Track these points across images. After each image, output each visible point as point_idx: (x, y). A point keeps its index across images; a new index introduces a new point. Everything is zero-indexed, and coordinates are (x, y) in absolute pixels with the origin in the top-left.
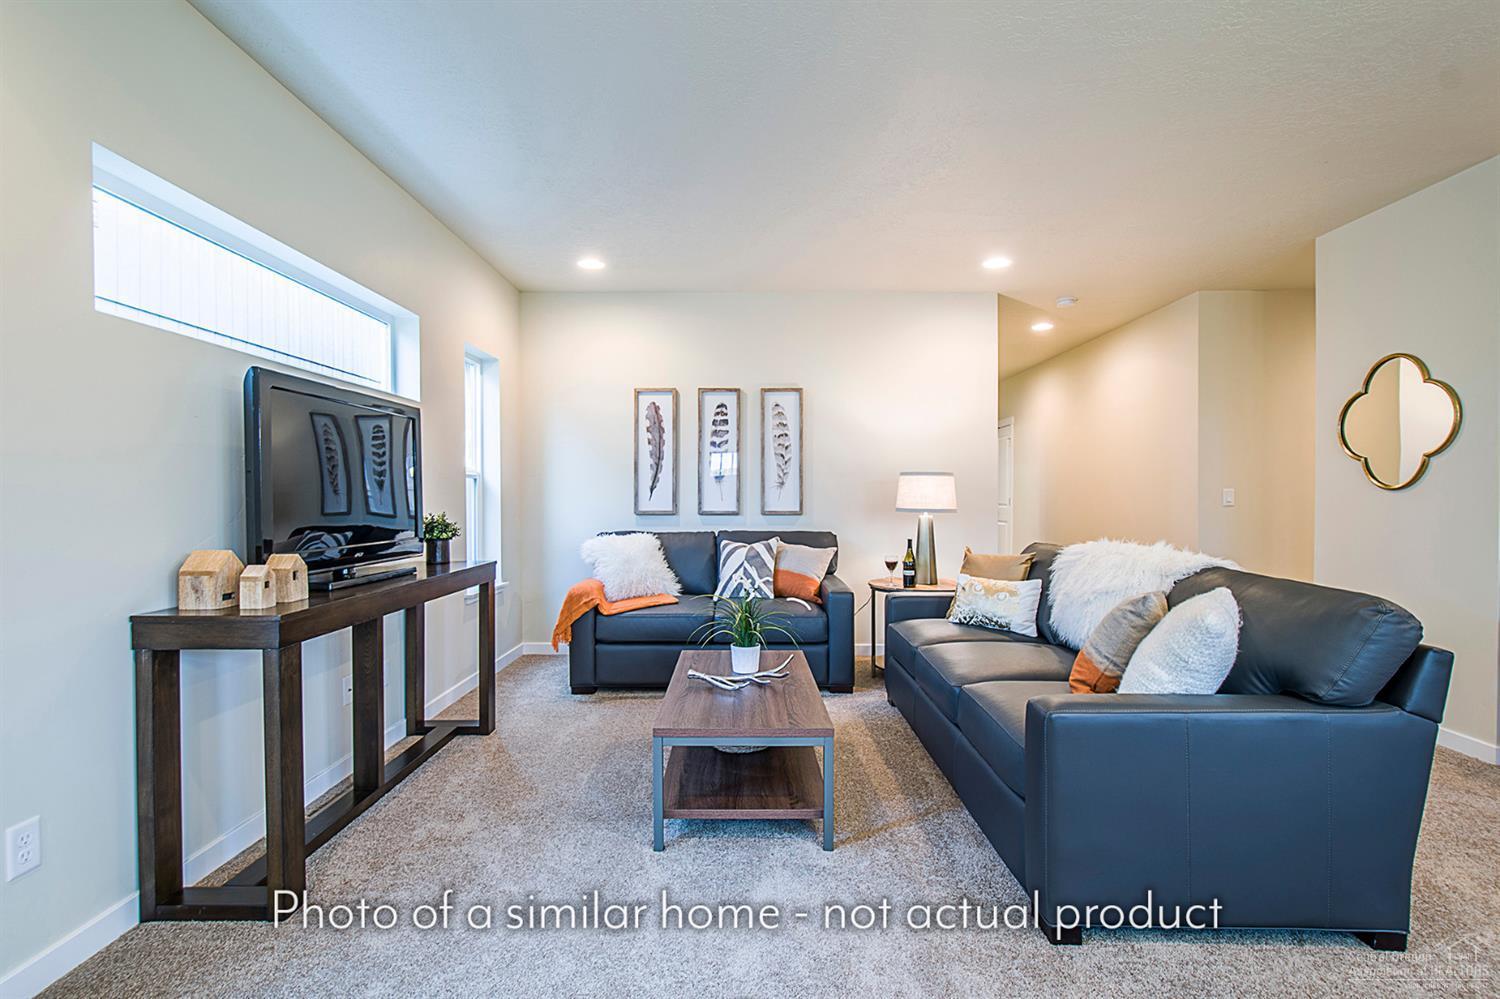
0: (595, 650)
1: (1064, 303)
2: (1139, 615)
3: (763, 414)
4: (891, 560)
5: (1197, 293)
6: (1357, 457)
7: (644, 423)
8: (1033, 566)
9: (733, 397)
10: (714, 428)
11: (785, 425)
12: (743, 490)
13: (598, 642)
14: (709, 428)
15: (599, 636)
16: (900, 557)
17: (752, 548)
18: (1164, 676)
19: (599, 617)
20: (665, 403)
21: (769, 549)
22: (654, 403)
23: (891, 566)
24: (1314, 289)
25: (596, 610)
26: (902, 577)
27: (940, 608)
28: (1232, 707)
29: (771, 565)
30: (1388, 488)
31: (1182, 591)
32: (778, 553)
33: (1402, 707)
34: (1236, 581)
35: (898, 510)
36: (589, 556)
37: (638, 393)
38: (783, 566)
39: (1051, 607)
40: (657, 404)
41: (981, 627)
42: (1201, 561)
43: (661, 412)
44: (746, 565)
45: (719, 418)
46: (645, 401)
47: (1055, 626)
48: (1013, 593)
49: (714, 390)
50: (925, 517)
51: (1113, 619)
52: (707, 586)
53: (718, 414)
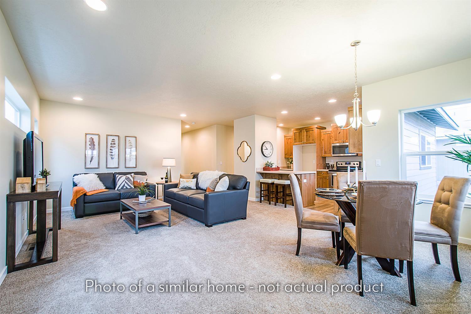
0: (84, 206)
1: (193, 123)
2: (216, 181)
3: (126, 143)
4: (162, 177)
5: (216, 125)
6: (239, 157)
7: (88, 143)
8: (194, 176)
9: (117, 137)
10: (111, 145)
11: (132, 146)
12: (120, 162)
13: (85, 203)
14: (109, 145)
15: (86, 201)
16: (164, 176)
17: (126, 176)
18: (221, 188)
19: (86, 196)
20: (96, 139)
21: (132, 176)
22: (92, 138)
23: (162, 179)
24: (233, 127)
25: (85, 195)
26: (165, 181)
27: (176, 186)
28: (229, 191)
29: (132, 180)
30: (243, 162)
31: (221, 178)
32: (134, 177)
33: (245, 189)
34: (227, 175)
35: (163, 166)
36: (77, 180)
37: (86, 134)
38: (135, 180)
39: (199, 183)
40: (93, 138)
41: (185, 188)
42: (223, 173)
43: (94, 140)
44: (125, 180)
45: (113, 143)
46: (89, 137)
47: (200, 186)
48: (191, 181)
49: (111, 135)
50: (169, 168)
51: (213, 182)
52: (113, 187)
53: (112, 142)
